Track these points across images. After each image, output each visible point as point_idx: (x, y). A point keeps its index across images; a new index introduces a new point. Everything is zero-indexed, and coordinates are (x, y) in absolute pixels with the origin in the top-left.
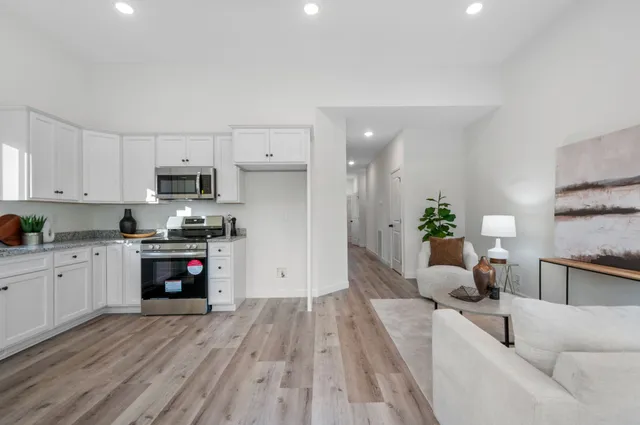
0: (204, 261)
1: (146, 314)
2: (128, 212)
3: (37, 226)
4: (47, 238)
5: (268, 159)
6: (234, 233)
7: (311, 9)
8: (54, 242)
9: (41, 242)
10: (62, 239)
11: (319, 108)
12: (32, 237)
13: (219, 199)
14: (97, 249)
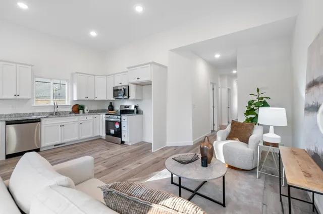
0: (120, 123)
1: (107, 140)
2: (111, 103)
3: (82, 108)
4: (85, 111)
5: (138, 80)
6: (138, 112)
7: (139, 9)
8: (89, 113)
9: (84, 113)
10: (91, 112)
11: (171, 50)
12: (81, 111)
13: (130, 98)
14: (96, 116)
